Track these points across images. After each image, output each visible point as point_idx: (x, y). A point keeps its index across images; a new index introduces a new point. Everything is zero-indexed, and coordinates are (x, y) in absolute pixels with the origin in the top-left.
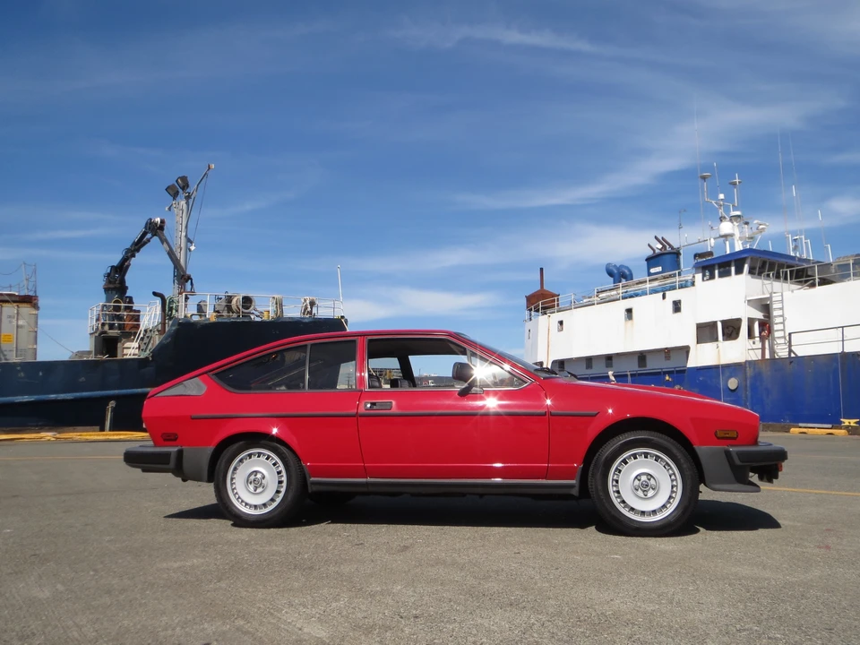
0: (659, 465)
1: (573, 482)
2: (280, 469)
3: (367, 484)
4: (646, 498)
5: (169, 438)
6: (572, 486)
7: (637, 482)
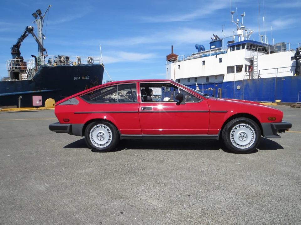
0: (248, 129)
1: (217, 135)
2: (109, 131)
3: (142, 137)
4: (243, 141)
5: (66, 121)
6: (216, 137)
7: (240, 135)
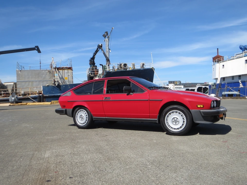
0: (180, 115)
1: (157, 119)
2: (87, 114)
3: (106, 119)
4: (176, 124)
5: (64, 107)
6: (156, 121)
7: (173, 120)
